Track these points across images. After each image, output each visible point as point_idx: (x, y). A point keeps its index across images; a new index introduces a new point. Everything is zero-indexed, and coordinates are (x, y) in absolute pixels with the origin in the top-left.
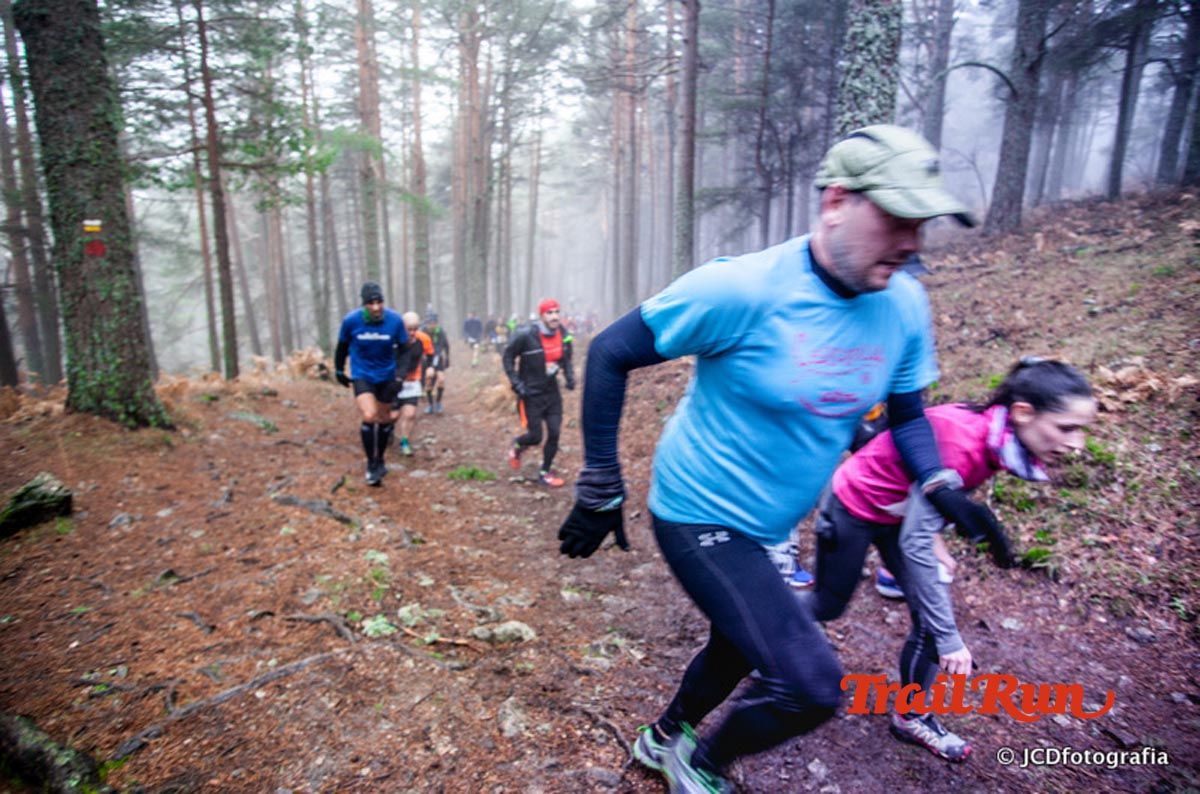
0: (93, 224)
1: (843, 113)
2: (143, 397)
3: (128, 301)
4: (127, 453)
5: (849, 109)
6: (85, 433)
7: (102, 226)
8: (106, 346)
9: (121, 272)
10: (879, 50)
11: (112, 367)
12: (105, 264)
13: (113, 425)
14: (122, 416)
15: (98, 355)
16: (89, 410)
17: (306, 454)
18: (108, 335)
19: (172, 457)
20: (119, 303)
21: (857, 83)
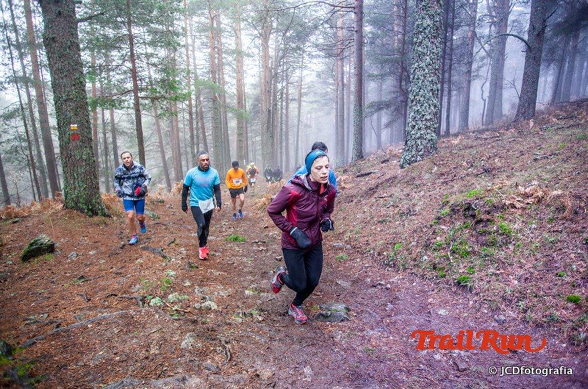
0: (74, 126)
1: (414, 64)
2: (96, 202)
3: (90, 159)
4: (86, 227)
5: (417, 61)
6: (69, 218)
7: (78, 127)
8: (79, 179)
9: (86, 147)
10: (429, 32)
11: (82, 189)
12: (79, 143)
13: (82, 215)
14: (86, 211)
15: (76, 183)
16: (72, 208)
17: (166, 229)
18: (81, 174)
19: (106, 229)
20: (85, 161)
21: (420, 49)
